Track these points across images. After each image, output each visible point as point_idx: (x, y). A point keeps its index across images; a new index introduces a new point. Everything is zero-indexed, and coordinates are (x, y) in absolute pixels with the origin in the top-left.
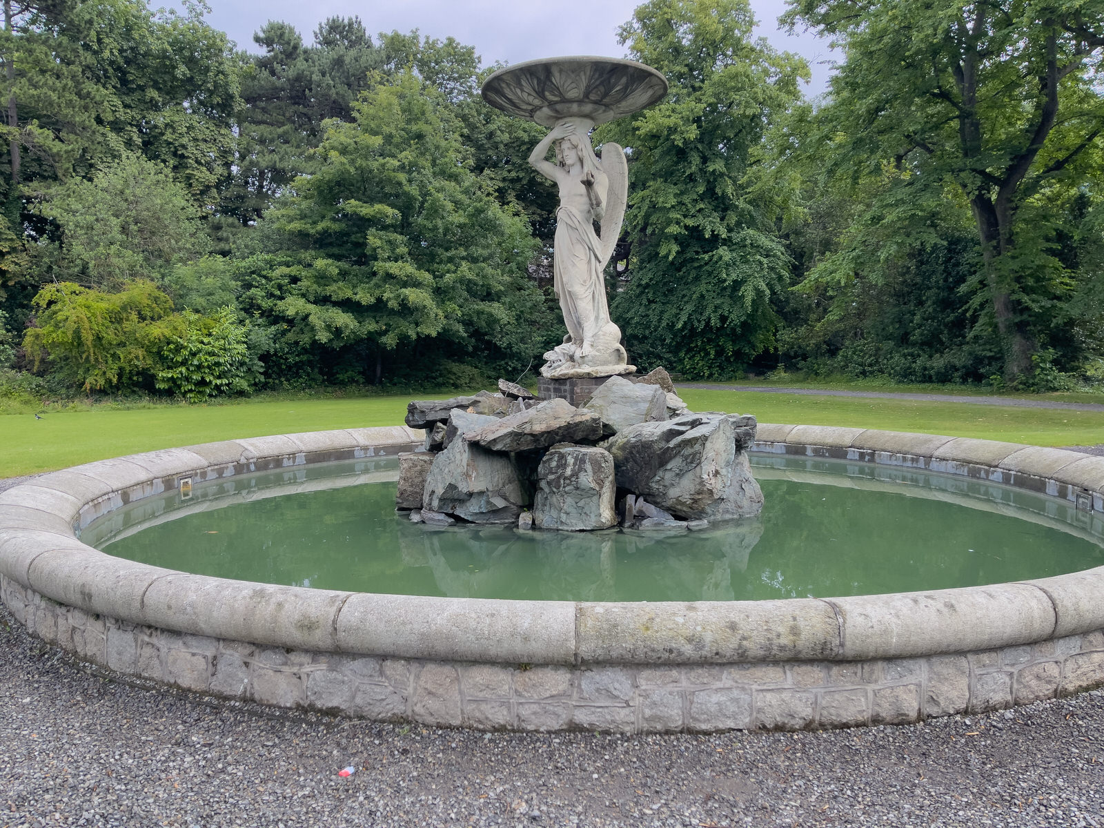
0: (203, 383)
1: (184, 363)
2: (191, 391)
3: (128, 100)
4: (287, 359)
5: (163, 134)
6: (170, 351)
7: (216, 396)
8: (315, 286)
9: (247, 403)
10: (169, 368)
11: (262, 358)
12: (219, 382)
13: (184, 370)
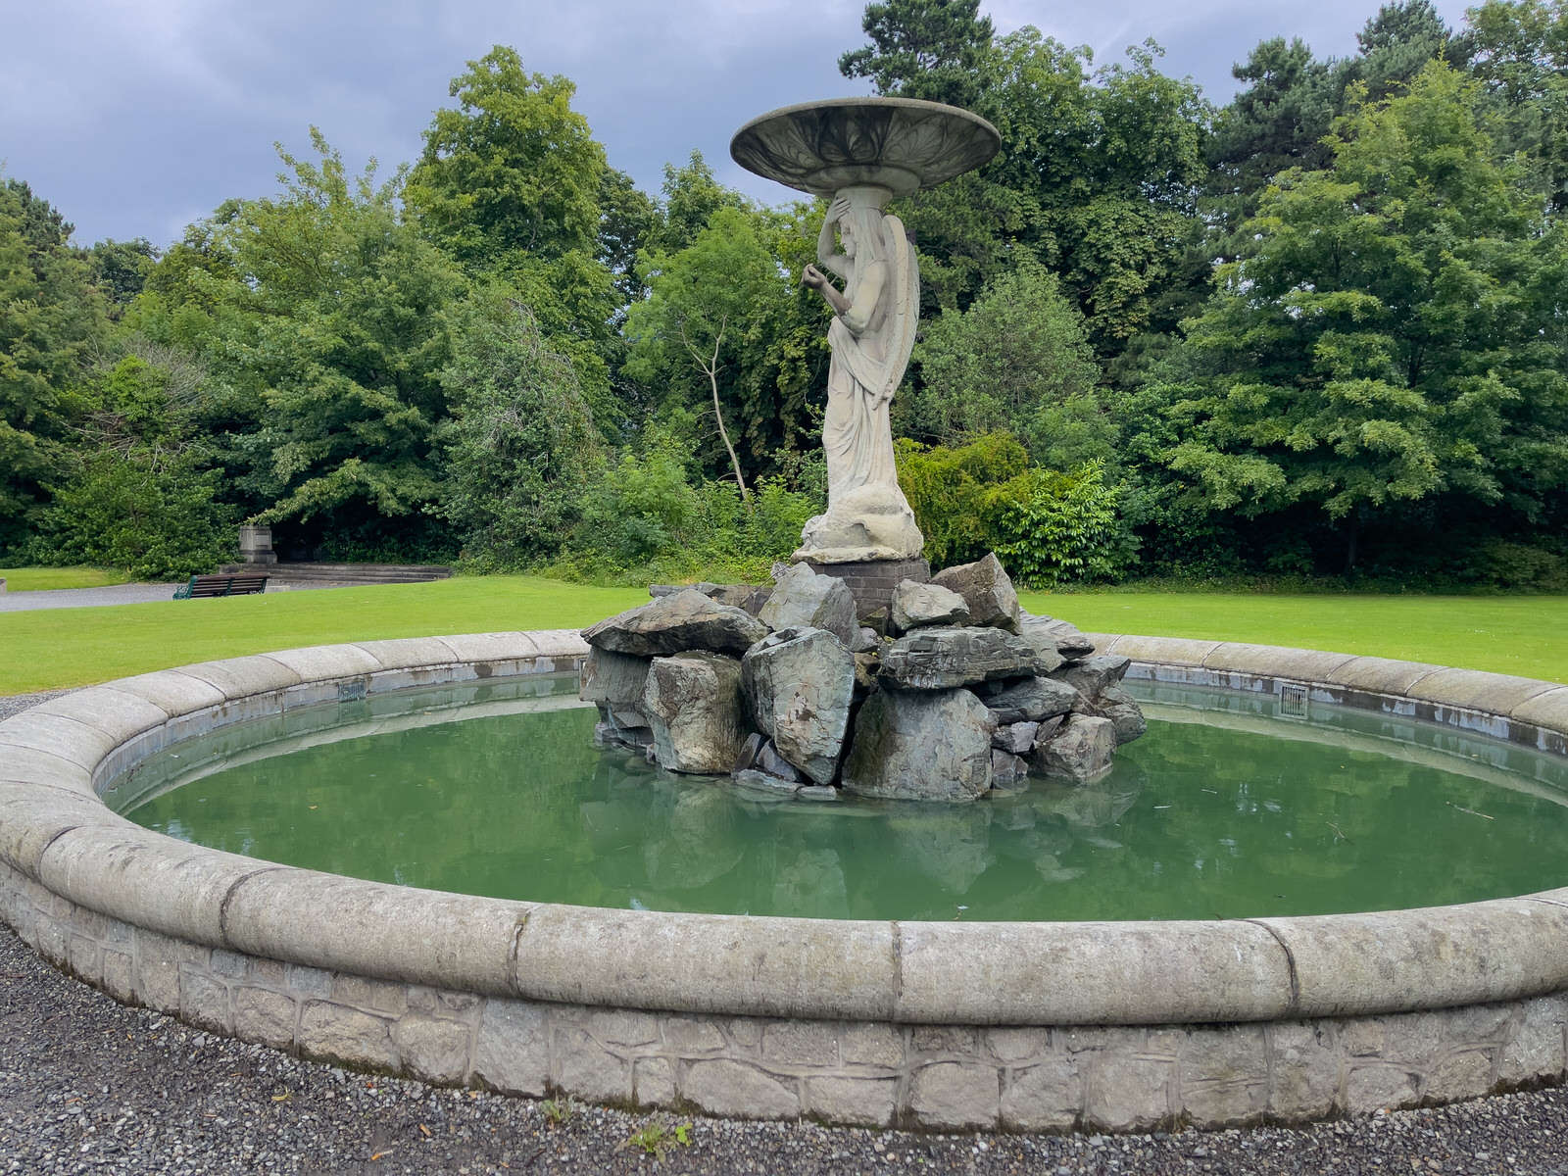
0: (1048, 562)
1: (1025, 535)
2: (1034, 573)
3: (1049, 198)
4: (1182, 532)
5: (1084, 234)
6: (1009, 520)
7: (1067, 581)
8: (1230, 426)
9: (1110, 592)
10: (1009, 542)
11: (1137, 530)
12: (1068, 562)
13: (1023, 544)
